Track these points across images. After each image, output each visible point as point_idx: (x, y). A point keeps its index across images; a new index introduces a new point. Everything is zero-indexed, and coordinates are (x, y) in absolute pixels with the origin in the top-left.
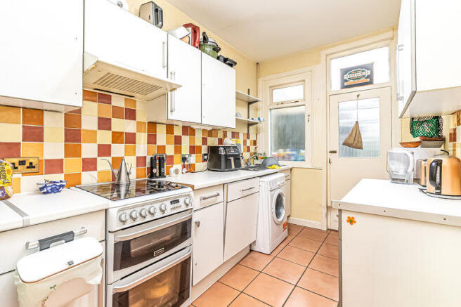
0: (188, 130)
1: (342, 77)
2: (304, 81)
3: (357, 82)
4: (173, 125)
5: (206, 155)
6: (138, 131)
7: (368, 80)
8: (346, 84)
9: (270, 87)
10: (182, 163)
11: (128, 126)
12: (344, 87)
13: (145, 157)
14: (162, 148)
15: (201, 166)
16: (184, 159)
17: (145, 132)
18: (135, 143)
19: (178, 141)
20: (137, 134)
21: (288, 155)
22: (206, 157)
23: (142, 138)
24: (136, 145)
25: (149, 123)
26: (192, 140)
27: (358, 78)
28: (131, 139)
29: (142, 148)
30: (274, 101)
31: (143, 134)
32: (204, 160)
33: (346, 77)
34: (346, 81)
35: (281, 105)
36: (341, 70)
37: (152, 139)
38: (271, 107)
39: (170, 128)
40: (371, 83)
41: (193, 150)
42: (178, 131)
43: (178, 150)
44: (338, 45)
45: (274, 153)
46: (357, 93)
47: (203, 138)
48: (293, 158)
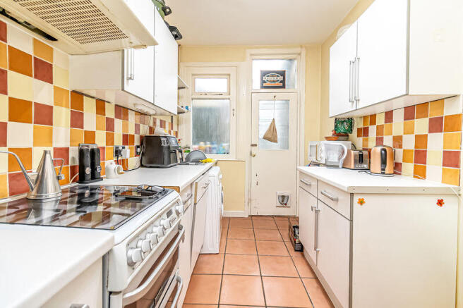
0: (121, 111)
1: (262, 78)
2: (229, 75)
3: (273, 84)
4: (104, 101)
5: (138, 147)
6: (56, 104)
7: (281, 84)
8: (264, 85)
9: (193, 75)
10: (115, 159)
11: (38, 92)
12: (263, 87)
13: (67, 149)
14: (90, 136)
15: (134, 161)
16: (117, 153)
17: (67, 107)
18: (51, 124)
19: (110, 125)
20: (56, 109)
21: (210, 148)
22: (139, 150)
23: (62, 115)
24: (53, 127)
25: (74, 92)
26: (125, 127)
27: (274, 81)
28: (44, 115)
29: (62, 134)
30: (196, 91)
31: (64, 109)
32: (137, 154)
33: (265, 78)
34: (265, 82)
35: (205, 96)
36: (261, 71)
37: (77, 120)
38: (194, 97)
39: (101, 105)
40: (284, 87)
41: (127, 139)
42: (110, 112)
43: (110, 139)
44: (261, 48)
45: (196, 147)
46: (274, 94)
47: (136, 125)
48: (215, 151)
